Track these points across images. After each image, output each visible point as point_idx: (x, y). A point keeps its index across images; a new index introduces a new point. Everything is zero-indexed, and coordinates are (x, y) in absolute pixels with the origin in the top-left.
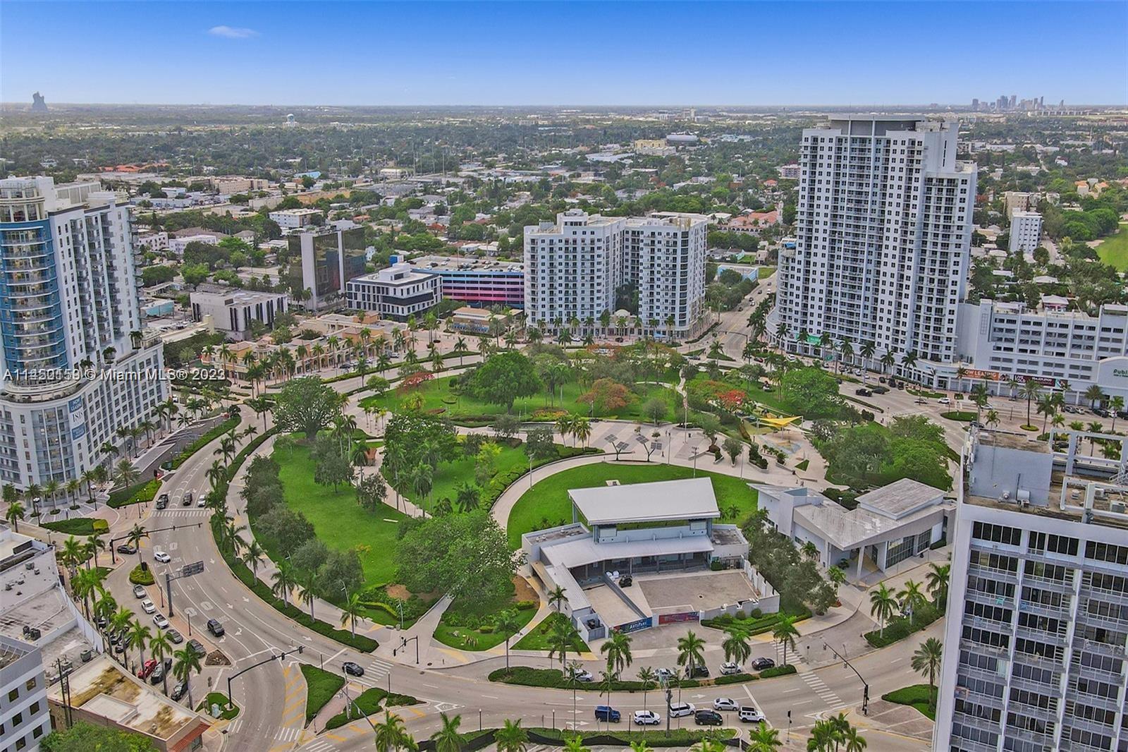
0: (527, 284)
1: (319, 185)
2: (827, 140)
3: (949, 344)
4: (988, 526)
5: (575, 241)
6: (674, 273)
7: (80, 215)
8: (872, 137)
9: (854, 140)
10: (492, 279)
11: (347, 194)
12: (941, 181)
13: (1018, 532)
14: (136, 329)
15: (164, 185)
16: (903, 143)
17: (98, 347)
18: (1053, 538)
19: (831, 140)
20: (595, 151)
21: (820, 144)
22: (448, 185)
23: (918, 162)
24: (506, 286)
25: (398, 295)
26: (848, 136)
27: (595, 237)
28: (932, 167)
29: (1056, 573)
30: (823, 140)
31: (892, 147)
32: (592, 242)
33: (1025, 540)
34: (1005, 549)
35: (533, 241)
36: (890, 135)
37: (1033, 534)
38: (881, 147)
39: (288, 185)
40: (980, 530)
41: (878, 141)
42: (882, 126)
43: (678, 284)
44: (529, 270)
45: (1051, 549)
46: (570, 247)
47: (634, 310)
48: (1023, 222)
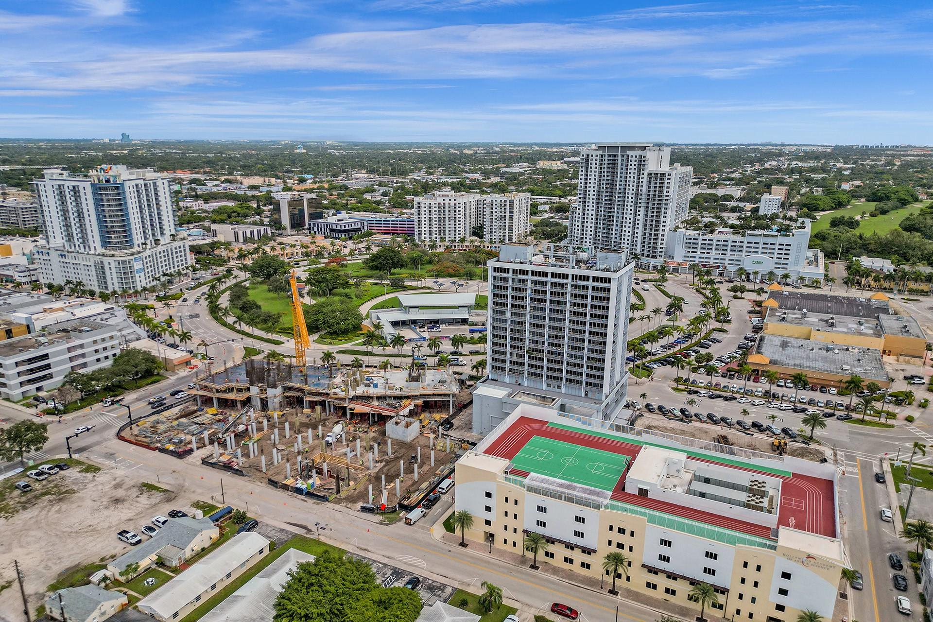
0: (416, 223)
1: (309, 181)
2: (594, 156)
3: (661, 250)
4: (498, 268)
5: (444, 204)
6: (505, 219)
7: (141, 182)
8: (619, 154)
9: (609, 156)
10: (399, 223)
11: (326, 186)
12: (657, 174)
13: (508, 269)
14: (173, 232)
15: (206, 180)
16: (636, 157)
17: (151, 238)
18: (520, 270)
19: (597, 156)
20: (508, 166)
21: (590, 157)
22: (397, 182)
23: (644, 165)
24: (407, 226)
25: (339, 228)
26: (606, 154)
27: (457, 202)
28: (652, 167)
29: (522, 281)
30: (592, 156)
31: (630, 158)
32: (455, 204)
33: (511, 272)
34: (505, 275)
35: (419, 203)
36: (628, 153)
37: (513, 270)
38: (625, 159)
39: (288, 181)
40: (496, 269)
41: (623, 156)
42: (624, 148)
43: (507, 224)
44: (417, 217)
45: (520, 274)
46: (441, 208)
47: (481, 237)
48: (768, 200)
